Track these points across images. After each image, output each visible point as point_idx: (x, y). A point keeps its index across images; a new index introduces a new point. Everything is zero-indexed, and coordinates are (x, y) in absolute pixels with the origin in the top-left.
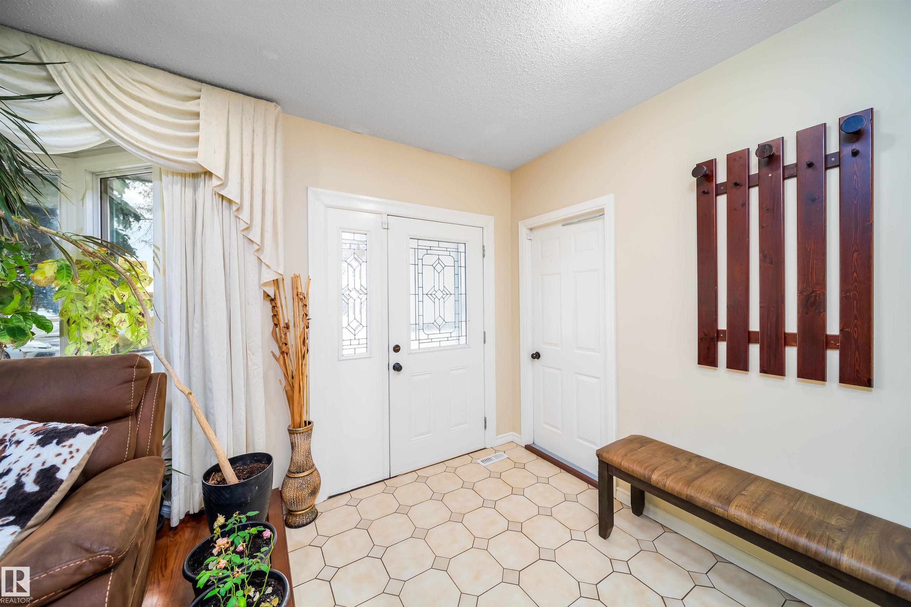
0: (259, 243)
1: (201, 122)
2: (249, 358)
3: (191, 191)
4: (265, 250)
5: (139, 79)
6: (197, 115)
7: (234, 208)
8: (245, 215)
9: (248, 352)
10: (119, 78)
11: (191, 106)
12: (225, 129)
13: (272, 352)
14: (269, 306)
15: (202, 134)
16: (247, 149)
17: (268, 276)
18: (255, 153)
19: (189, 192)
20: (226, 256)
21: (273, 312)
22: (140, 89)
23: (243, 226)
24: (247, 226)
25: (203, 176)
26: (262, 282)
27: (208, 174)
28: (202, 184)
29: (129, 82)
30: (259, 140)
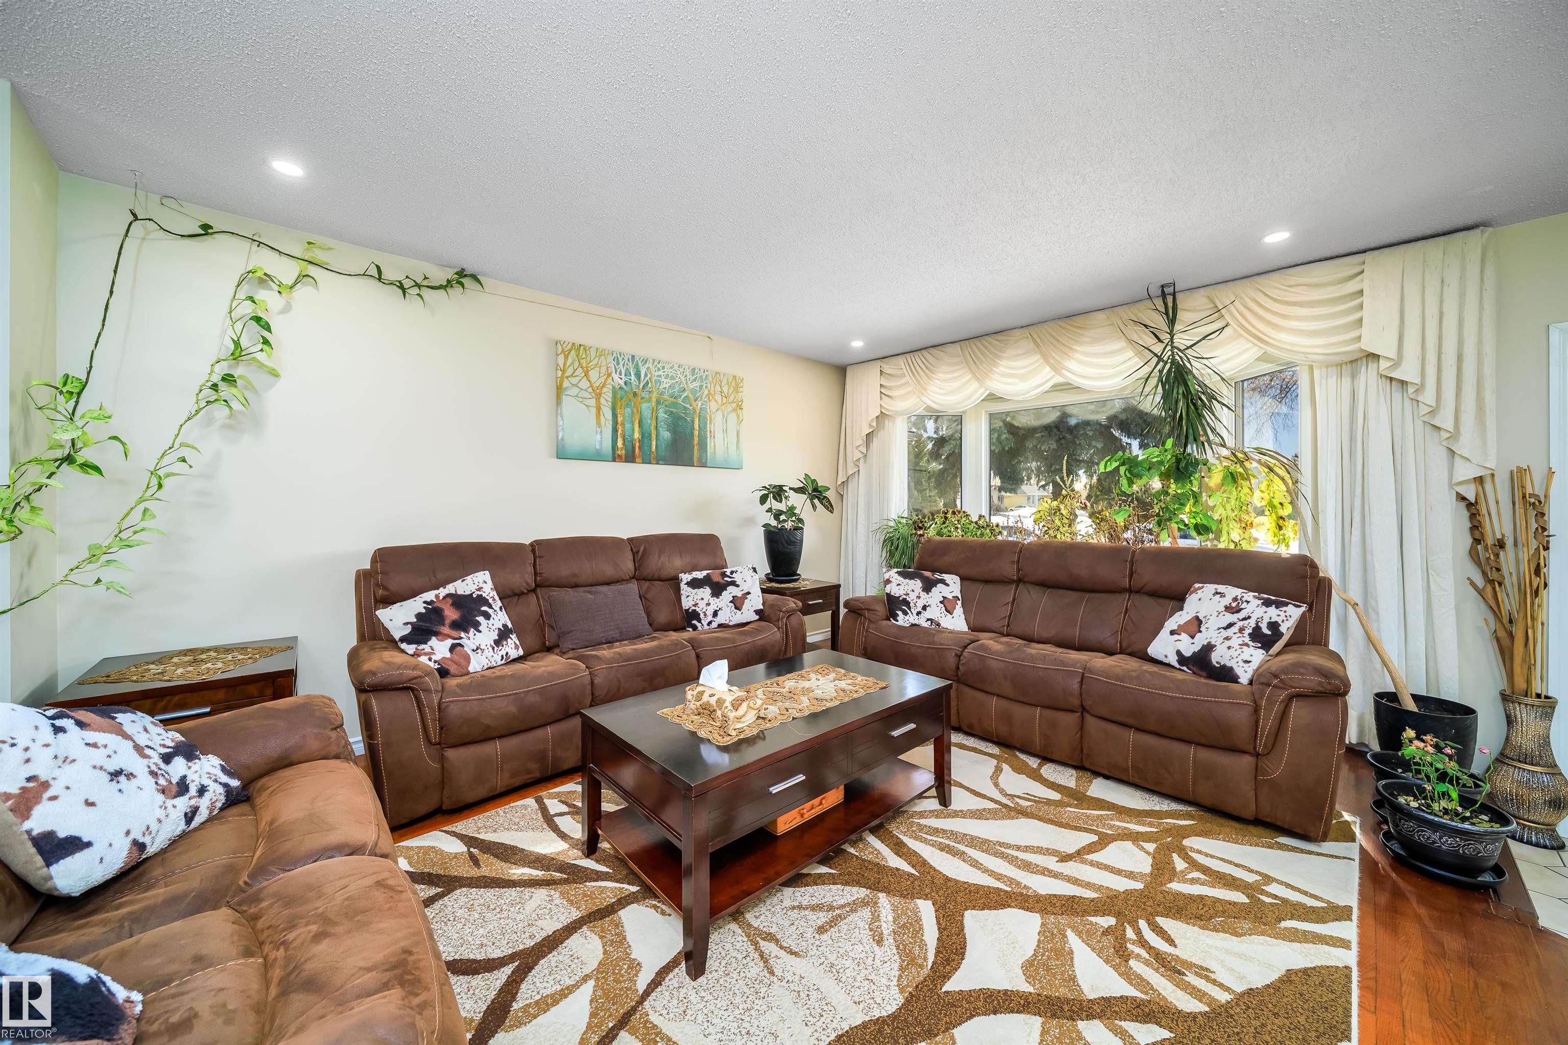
0: (1451, 429)
1: (1366, 300)
2: (1431, 580)
3: (1349, 379)
4: (1461, 438)
5: (1293, 283)
6: (1361, 292)
7: (1411, 390)
8: (1428, 397)
9: (1430, 571)
10: (1276, 291)
11: (1352, 286)
12: (1398, 296)
13: (1469, 579)
14: (1465, 514)
15: (1365, 313)
16: (1432, 311)
17: (1464, 472)
18: (1445, 310)
19: (1346, 382)
20: (1396, 450)
21: (1471, 522)
22: (1294, 293)
23: (1424, 410)
24: (1431, 409)
25: (1364, 360)
26: (1454, 481)
27: (1374, 357)
28: (1363, 369)
29: (1285, 290)
30: (1451, 293)
